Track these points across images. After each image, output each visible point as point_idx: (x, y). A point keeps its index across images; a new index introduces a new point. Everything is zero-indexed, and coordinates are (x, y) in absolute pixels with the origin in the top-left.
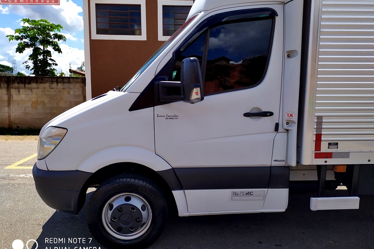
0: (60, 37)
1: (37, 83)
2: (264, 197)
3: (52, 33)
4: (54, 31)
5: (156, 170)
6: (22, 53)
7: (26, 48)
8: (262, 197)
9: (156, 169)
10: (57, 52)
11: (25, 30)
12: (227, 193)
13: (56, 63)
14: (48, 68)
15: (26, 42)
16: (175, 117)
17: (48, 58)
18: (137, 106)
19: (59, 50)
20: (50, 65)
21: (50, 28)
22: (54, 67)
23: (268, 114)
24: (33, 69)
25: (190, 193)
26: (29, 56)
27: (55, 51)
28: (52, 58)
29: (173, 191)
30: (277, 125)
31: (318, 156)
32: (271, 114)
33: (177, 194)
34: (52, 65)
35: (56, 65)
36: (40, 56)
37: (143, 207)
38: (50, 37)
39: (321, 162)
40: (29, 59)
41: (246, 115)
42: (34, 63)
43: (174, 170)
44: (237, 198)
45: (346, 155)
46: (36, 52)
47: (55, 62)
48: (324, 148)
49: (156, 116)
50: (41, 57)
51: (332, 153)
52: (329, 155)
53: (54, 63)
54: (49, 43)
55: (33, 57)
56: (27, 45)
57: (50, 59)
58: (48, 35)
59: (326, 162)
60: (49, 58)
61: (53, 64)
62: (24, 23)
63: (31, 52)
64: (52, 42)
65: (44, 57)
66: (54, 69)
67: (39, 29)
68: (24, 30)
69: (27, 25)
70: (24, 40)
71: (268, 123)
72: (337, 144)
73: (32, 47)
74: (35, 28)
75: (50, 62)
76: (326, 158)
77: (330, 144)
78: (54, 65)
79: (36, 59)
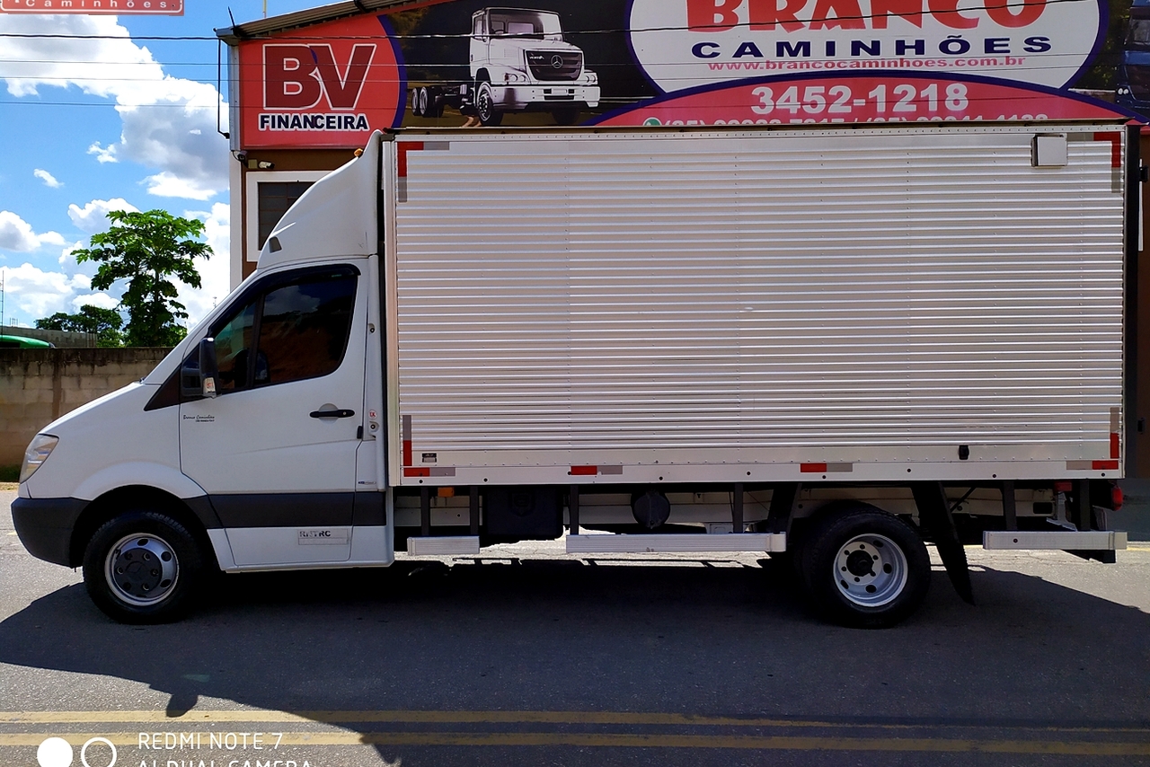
0: (196, 249)
1: (119, 362)
2: (349, 540)
3: (179, 240)
4: (186, 235)
5: (181, 497)
6: (107, 289)
7: (116, 278)
8: (346, 540)
9: (182, 494)
10: (190, 285)
11: (114, 236)
12: (291, 532)
13: (185, 311)
14: (167, 325)
15: (116, 263)
16: (211, 419)
17: (166, 301)
18: (154, 404)
19: (195, 281)
20: (169, 316)
21: (170, 230)
22: (178, 321)
23: (345, 413)
24: (128, 326)
25: (233, 532)
26: (123, 296)
27: (186, 282)
28: (175, 300)
29: (208, 530)
30: (360, 430)
31: (409, 473)
32: (350, 413)
33: (215, 535)
34: (175, 316)
35: (185, 316)
36: (145, 297)
37: (166, 557)
38: (175, 248)
39: (413, 481)
40: (122, 303)
41: (314, 415)
42: (131, 312)
43: (209, 498)
44: (306, 541)
45: (450, 471)
46: (139, 286)
47: (184, 308)
48: (417, 462)
49: (182, 417)
50: (149, 298)
51: (428, 468)
52: (424, 472)
53: (181, 310)
54: (168, 265)
55: (131, 298)
56: (118, 271)
57: (172, 303)
58: (171, 245)
59: (421, 482)
60: (169, 298)
61: (178, 314)
62: (113, 220)
63: (127, 288)
64: (179, 261)
65: (155, 298)
66: (180, 327)
67: (145, 234)
68: (112, 236)
69: (118, 224)
70: (112, 259)
71: (346, 426)
72: (435, 455)
73: (131, 275)
74: (136, 231)
75: (172, 309)
76: (421, 475)
77: (424, 455)
78: (178, 316)
79: (138, 306)
